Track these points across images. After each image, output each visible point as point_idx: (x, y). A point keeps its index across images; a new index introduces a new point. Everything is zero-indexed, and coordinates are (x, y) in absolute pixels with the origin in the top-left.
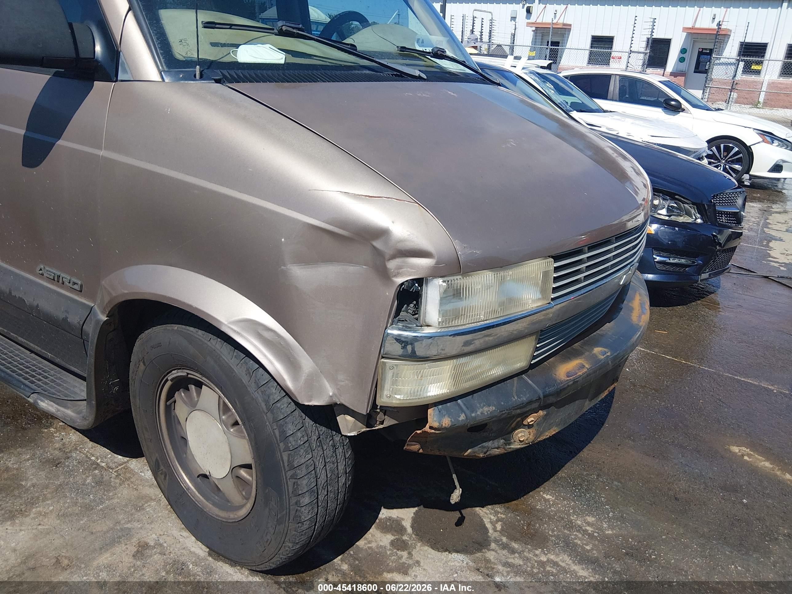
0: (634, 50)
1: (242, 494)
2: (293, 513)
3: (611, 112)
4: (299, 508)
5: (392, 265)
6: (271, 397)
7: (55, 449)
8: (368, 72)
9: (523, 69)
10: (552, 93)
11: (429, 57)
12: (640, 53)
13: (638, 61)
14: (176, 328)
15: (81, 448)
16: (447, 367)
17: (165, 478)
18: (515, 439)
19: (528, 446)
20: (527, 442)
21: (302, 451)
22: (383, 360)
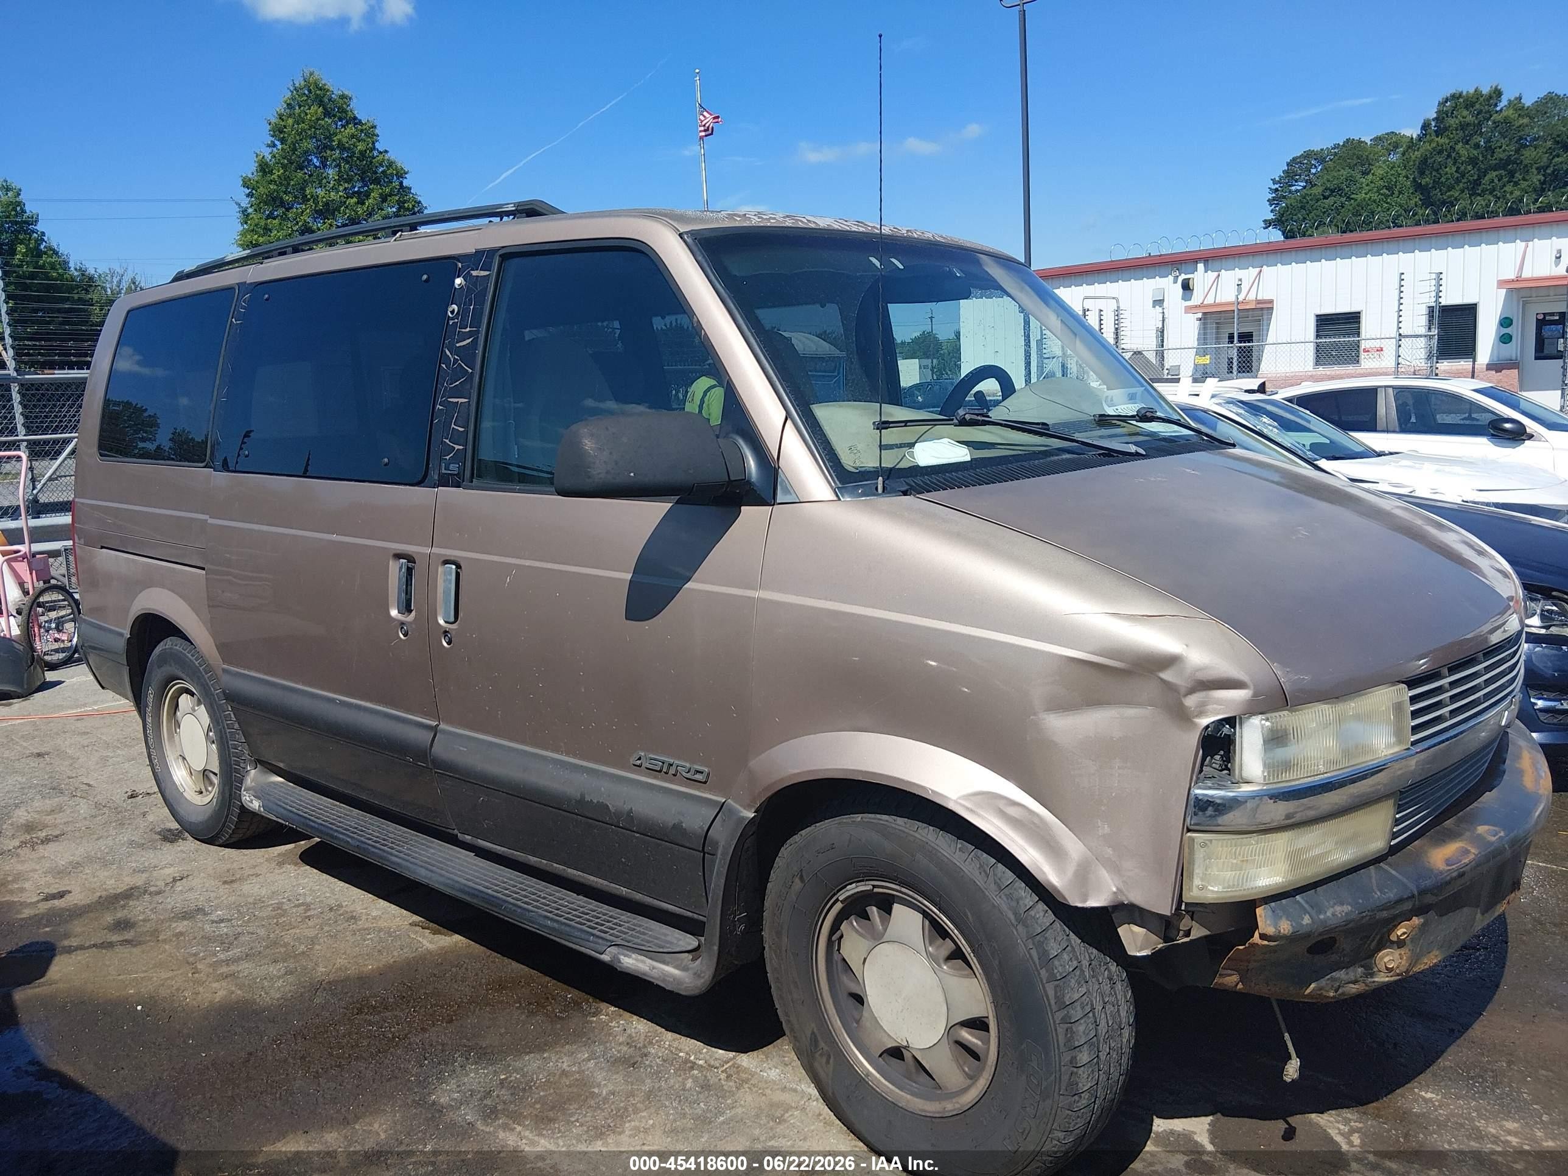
0: (1406, 334)
1: (964, 1071)
2: (1065, 1078)
3: (1391, 454)
4: (1075, 1070)
5: (1191, 701)
6: (1021, 902)
7: (620, 1044)
8: (1068, 456)
9: (1213, 396)
10: (1273, 431)
11: (1134, 422)
12: (1421, 336)
13: (1416, 353)
14: (859, 819)
15: (657, 1041)
16: (1281, 841)
17: (828, 1062)
18: (1379, 966)
19: (1400, 980)
20: (1398, 971)
21: (1073, 981)
22: (1189, 834)
